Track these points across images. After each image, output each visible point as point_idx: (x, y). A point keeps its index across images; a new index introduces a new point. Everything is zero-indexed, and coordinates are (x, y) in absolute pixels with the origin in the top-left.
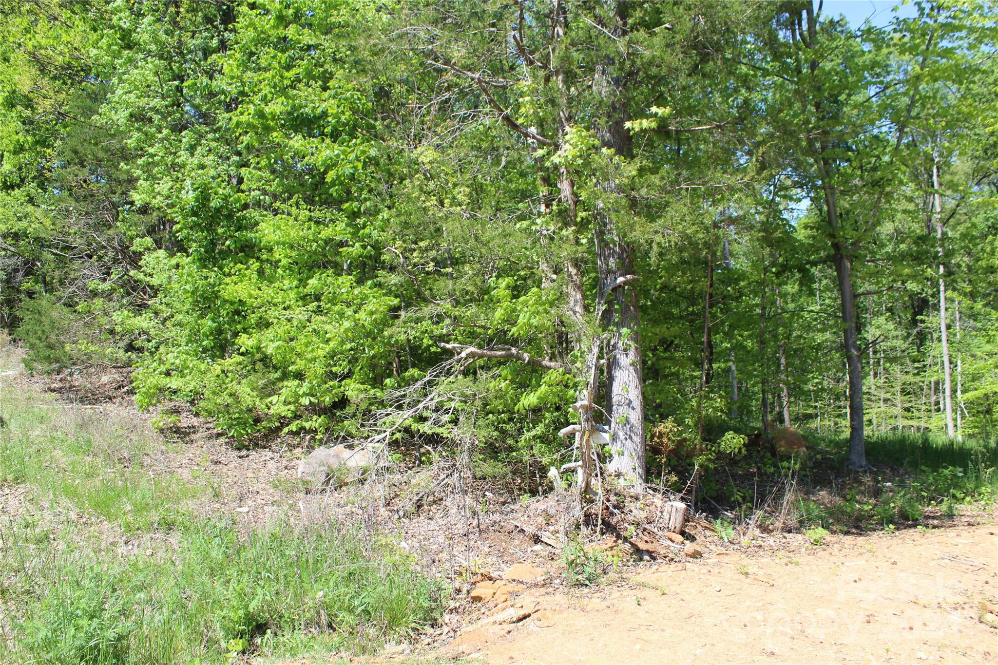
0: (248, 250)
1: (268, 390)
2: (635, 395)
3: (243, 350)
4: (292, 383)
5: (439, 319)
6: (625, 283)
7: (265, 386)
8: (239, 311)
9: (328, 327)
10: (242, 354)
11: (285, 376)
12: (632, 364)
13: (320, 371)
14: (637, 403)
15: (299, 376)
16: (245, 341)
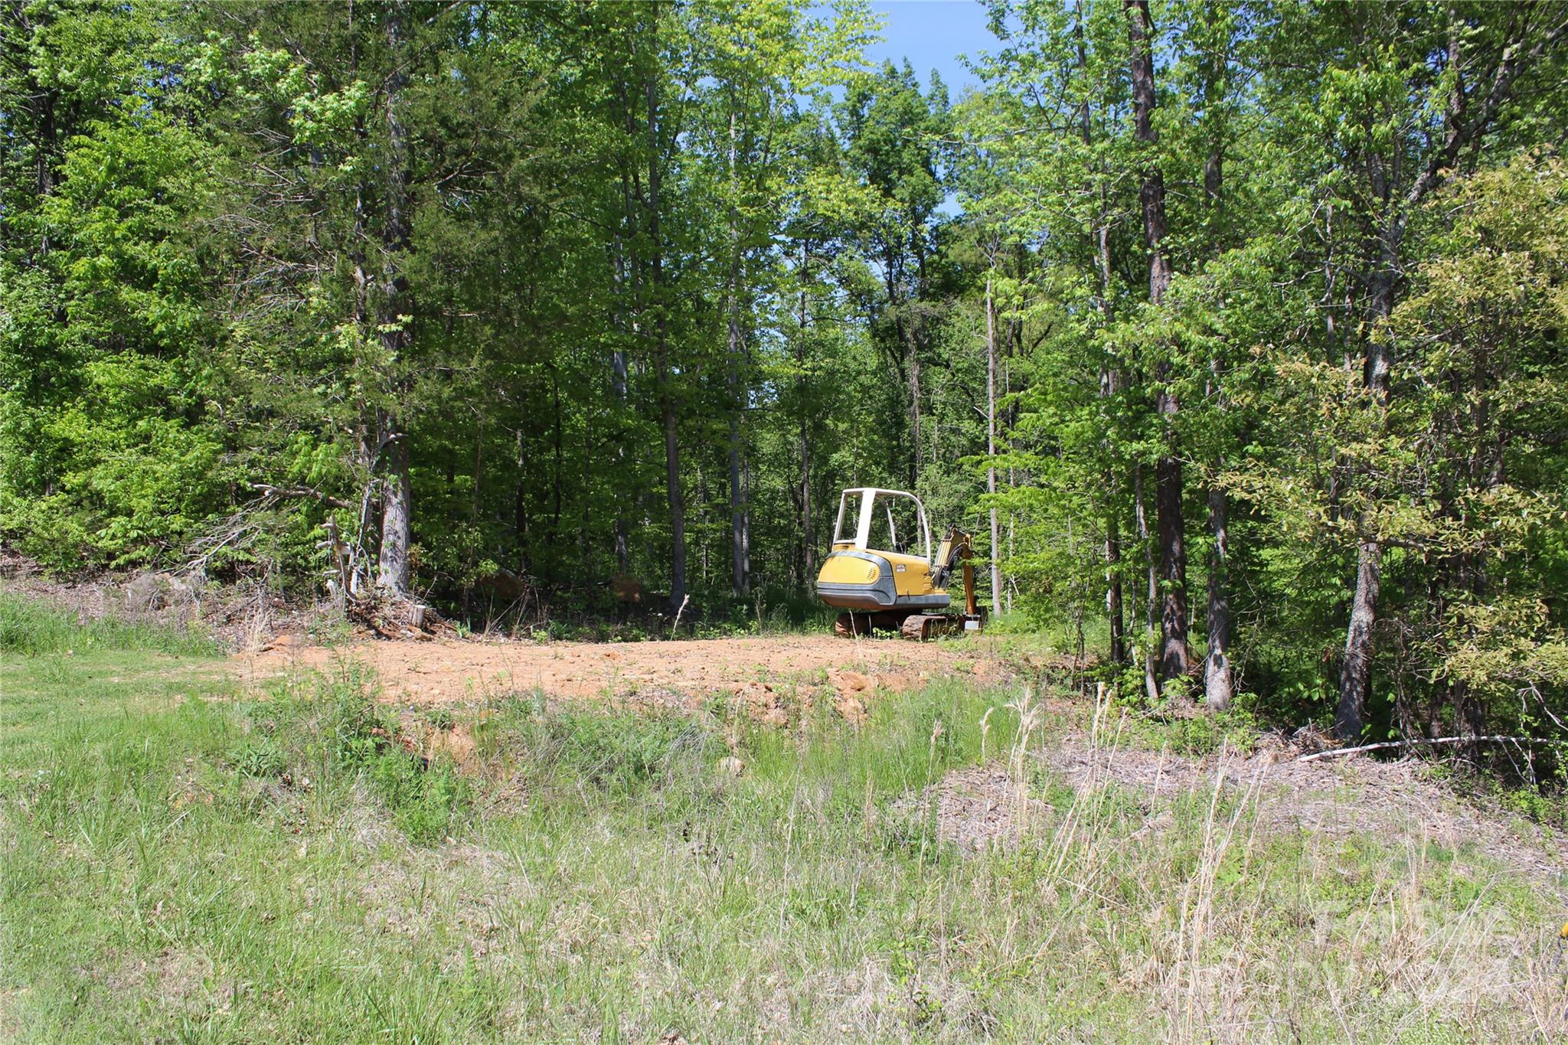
0: (76, 385)
1: (93, 527)
2: (400, 526)
3: (68, 487)
4: (122, 519)
5: (252, 464)
6: (396, 439)
7: (92, 522)
8: (66, 448)
9: (155, 467)
10: (68, 492)
11: (113, 512)
12: (400, 503)
13: (150, 508)
14: (401, 534)
15: (130, 513)
16: (71, 479)
